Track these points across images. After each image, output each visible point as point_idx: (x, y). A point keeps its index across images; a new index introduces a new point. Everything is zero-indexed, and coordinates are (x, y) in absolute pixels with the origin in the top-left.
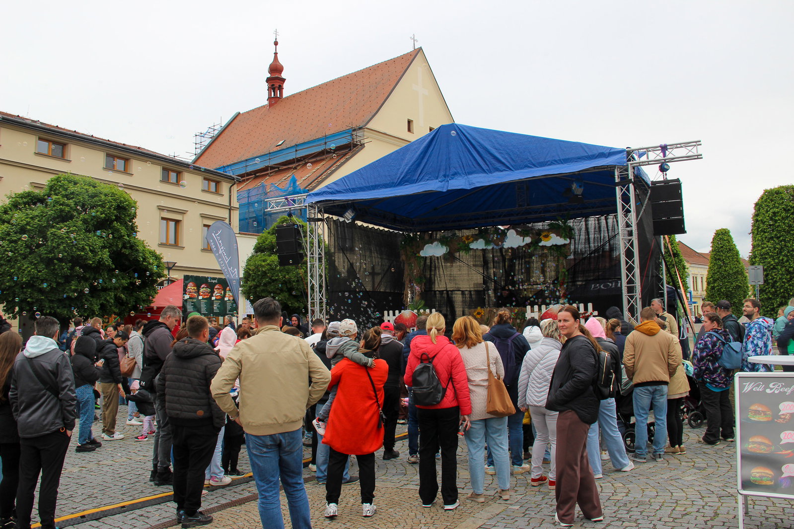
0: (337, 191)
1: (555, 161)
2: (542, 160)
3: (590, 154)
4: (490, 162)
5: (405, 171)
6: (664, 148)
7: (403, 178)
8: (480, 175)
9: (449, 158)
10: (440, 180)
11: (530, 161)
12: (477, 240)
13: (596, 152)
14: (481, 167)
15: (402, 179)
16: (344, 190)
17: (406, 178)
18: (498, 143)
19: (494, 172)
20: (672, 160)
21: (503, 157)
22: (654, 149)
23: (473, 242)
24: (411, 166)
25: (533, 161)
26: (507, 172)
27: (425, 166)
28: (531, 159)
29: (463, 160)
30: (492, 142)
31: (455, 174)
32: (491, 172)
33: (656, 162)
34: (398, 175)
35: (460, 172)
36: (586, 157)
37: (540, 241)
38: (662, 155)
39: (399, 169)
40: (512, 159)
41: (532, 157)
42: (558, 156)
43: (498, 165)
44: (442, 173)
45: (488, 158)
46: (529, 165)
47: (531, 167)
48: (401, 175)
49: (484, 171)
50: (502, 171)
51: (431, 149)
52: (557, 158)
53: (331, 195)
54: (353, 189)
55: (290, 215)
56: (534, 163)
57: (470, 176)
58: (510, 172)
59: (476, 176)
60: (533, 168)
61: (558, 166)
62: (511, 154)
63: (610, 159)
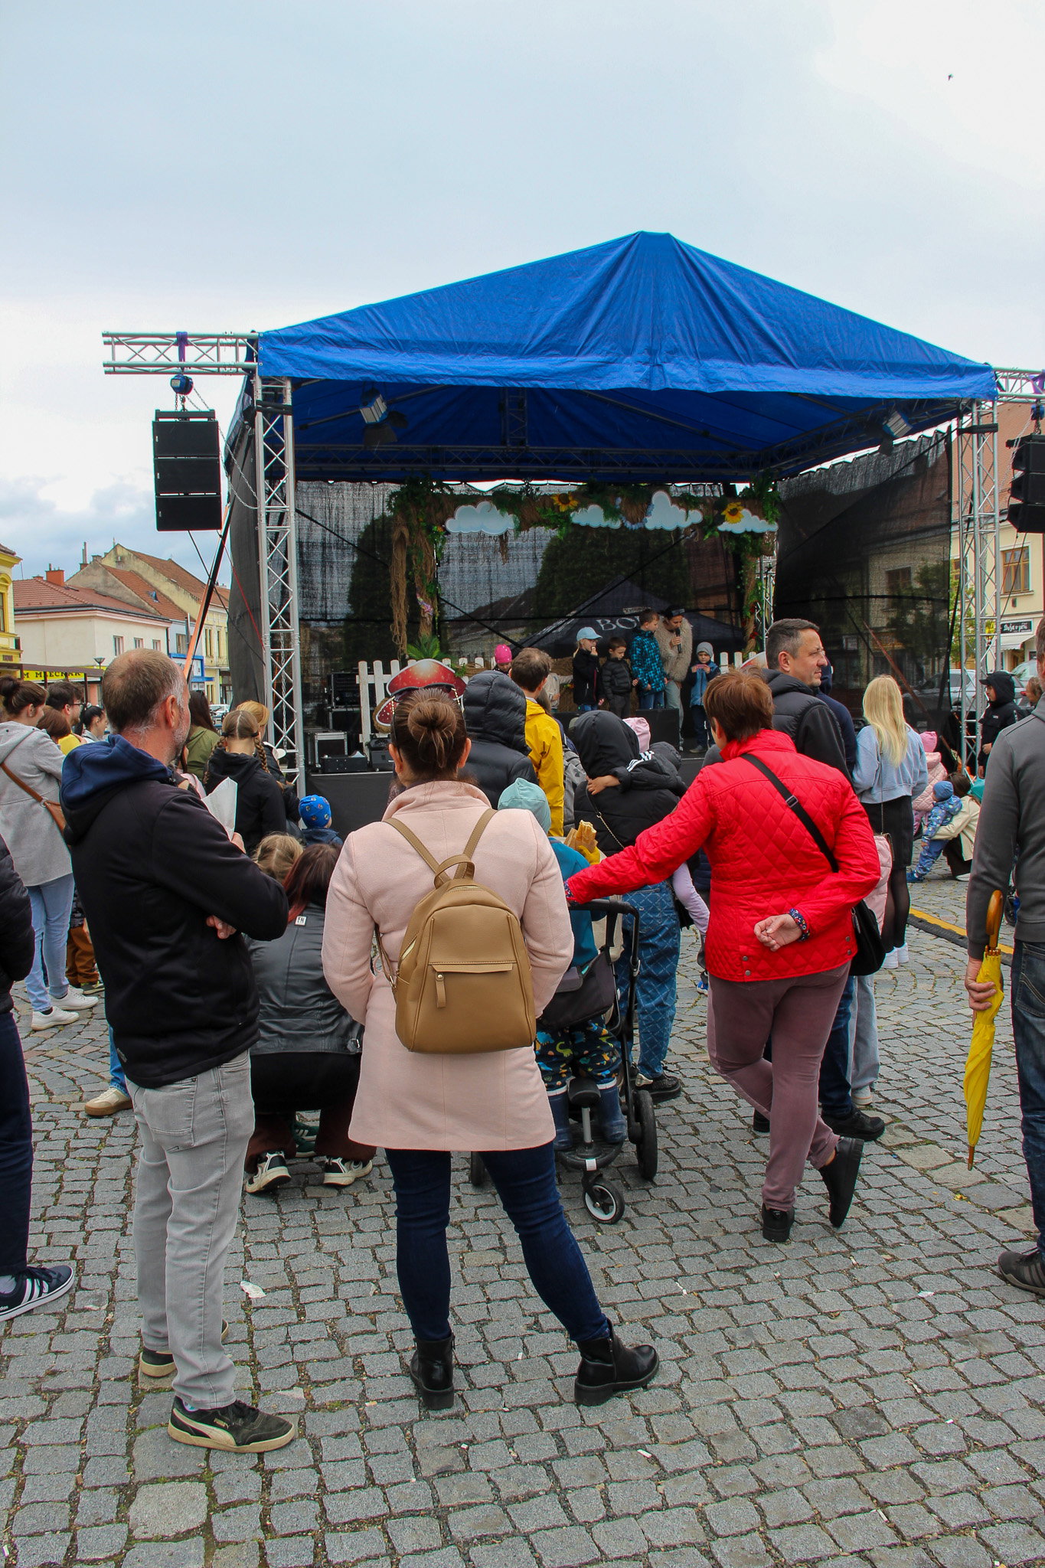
0: (355, 340)
1: (875, 364)
3: (935, 362)
4: (748, 339)
5: (550, 322)
6: (1040, 379)
7: (547, 337)
8: (730, 364)
9: (660, 313)
10: (639, 358)
11: (828, 353)
13: (942, 361)
14: (732, 348)
15: (543, 340)
16: (379, 341)
17: (556, 339)
18: (765, 302)
19: (757, 362)
21: (776, 335)
24: (569, 313)
25: (833, 355)
26: (783, 369)
27: (602, 321)
28: (831, 351)
29: (692, 322)
30: (753, 296)
31: (674, 351)
32: (750, 362)
34: (534, 329)
35: (685, 349)
36: (926, 367)
38: (1033, 386)
39: (532, 314)
40: (793, 341)
41: (831, 346)
42: (880, 354)
43: (766, 349)
44: (642, 345)
45: (745, 330)
46: (826, 362)
47: (829, 367)
48: (540, 329)
49: (736, 357)
50: (772, 364)
51: (615, 280)
52: (878, 359)
53: (336, 350)
54: (405, 342)
55: (184, 387)
56: (836, 359)
57: (707, 363)
58: (790, 370)
59: (720, 363)
60: (833, 370)
61: (878, 374)
62: (792, 331)
63: (967, 380)
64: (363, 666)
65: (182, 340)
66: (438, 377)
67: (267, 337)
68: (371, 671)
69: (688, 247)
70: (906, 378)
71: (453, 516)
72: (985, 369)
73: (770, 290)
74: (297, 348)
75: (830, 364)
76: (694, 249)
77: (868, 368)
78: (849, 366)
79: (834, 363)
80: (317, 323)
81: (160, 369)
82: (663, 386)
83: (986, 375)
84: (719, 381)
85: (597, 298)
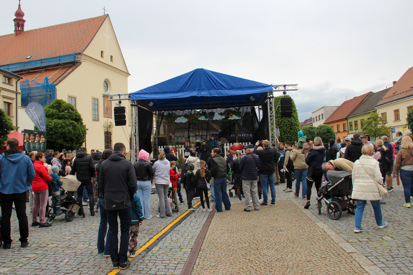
0: (146, 93)
1: (245, 87)
4: (218, 86)
5: (180, 86)
6: (285, 86)
7: (179, 89)
8: (214, 90)
9: (201, 83)
10: (197, 91)
12: (201, 116)
13: (260, 85)
14: (215, 88)
16: (150, 93)
17: (181, 90)
18: (222, 79)
19: (220, 90)
20: (287, 90)
21: (224, 84)
22: (281, 86)
23: (199, 117)
24: (183, 85)
26: (225, 90)
27: (189, 85)
29: (207, 84)
30: (219, 77)
31: (203, 89)
32: (218, 90)
33: (283, 90)
34: (177, 88)
35: (205, 89)
36: (257, 87)
37: (229, 117)
38: (284, 88)
39: (177, 86)
40: (227, 85)
41: (236, 85)
43: (222, 87)
44: (197, 89)
45: (217, 84)
46: (235, 88)
48: (178, 88)
50: (223, 90)
51: (192, 78)
52: (246, 86)
53: (143, 95)
54: (155, 93)
55: (120, 102)
57: (210, 91)
58: (227, 90)
59: (212, 91)
61: (246, 89)
62: (227, 83)
63: (266, 88)
64: (159, 147)
65: (119, 95)
66: (159, 98)
67: (132, 94)
68: (161, 148)
69: (206, 70)
70: (252, 89)
74: (137, 95)
76: (208, 70)
78: (240, 88)
80: (140, 91)
81: (117, 100)
82: (201, 96)
83: (270, 87)
84: (212, 94)
85: (189, 82)
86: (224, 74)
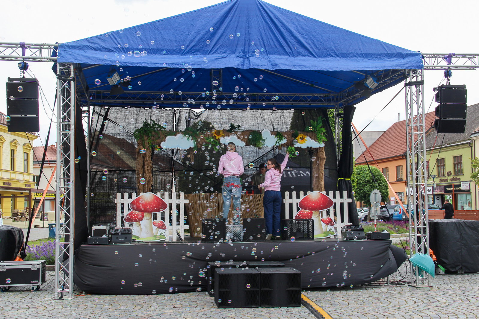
0: (103, 48)
1: (357, 54)
2: (345, 52)
3: (389, 52)
4: (293, 45)
5: (197, 39)
6: (449, 57)
7: (194, 46)
8: (283, 56)
9: (249, 34)
10: (238, 55)
11: (333, 50)
13: (394, 51)
14: (284, 49)
15: (192, 47)
16: (115, 48)
17: (198, 47)
18: (301, 27)
19: (297, 56)
20: (456, 68)
21: (306, 42)
24: (205, 34)
25: (336, 51)
26: (310, 58)
27: (220, 38)
28: (334, 49)
29: (265, 38)
30: (295, 25)
32: (293, 56)
33: (442, 68)
34: (188, 42)
36: (385, 54)
38: (446, 62)
39: (187, 35)
40: (315, 45)
41: (335, 47)
42: (360, 49)
43: (301, 50)
44: (240, 48)
45: (291, 41)
46: (332, 54)
47: (333, 57)
48: (191, 42)
49: (287, 53)
50: (304, 56)
51: (228, 20)
52: (359, 52)
53: (94, 52)
54: (127, 49)
55: (24, 67)
56: (337, 53)
57: (271, 56)
58: (313, 58)
59: (278, 56)
60: (335, 58)
61: (359, 59)
62: (315, 40)
63: (407, 60)
65: (23, 46)
66: (141, 63)
67: (62, 46)
70: (374, 60)
71: (164, 141)
72: (418, 54)
73: (304, 21)
74: (77, 51)
75: (334, 55)
77: (354, 56)
78: (344, 56)
79: (337, 55)
80: (87, 40)
81: (14, 59)
82: (249, 68)
83: (417, 57)
84: (277, 65)
85: (218, 28)
86: (307, 18)
